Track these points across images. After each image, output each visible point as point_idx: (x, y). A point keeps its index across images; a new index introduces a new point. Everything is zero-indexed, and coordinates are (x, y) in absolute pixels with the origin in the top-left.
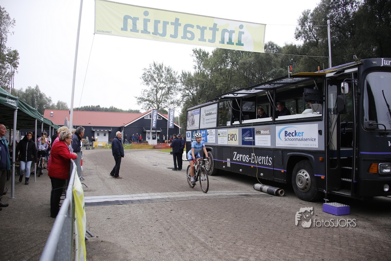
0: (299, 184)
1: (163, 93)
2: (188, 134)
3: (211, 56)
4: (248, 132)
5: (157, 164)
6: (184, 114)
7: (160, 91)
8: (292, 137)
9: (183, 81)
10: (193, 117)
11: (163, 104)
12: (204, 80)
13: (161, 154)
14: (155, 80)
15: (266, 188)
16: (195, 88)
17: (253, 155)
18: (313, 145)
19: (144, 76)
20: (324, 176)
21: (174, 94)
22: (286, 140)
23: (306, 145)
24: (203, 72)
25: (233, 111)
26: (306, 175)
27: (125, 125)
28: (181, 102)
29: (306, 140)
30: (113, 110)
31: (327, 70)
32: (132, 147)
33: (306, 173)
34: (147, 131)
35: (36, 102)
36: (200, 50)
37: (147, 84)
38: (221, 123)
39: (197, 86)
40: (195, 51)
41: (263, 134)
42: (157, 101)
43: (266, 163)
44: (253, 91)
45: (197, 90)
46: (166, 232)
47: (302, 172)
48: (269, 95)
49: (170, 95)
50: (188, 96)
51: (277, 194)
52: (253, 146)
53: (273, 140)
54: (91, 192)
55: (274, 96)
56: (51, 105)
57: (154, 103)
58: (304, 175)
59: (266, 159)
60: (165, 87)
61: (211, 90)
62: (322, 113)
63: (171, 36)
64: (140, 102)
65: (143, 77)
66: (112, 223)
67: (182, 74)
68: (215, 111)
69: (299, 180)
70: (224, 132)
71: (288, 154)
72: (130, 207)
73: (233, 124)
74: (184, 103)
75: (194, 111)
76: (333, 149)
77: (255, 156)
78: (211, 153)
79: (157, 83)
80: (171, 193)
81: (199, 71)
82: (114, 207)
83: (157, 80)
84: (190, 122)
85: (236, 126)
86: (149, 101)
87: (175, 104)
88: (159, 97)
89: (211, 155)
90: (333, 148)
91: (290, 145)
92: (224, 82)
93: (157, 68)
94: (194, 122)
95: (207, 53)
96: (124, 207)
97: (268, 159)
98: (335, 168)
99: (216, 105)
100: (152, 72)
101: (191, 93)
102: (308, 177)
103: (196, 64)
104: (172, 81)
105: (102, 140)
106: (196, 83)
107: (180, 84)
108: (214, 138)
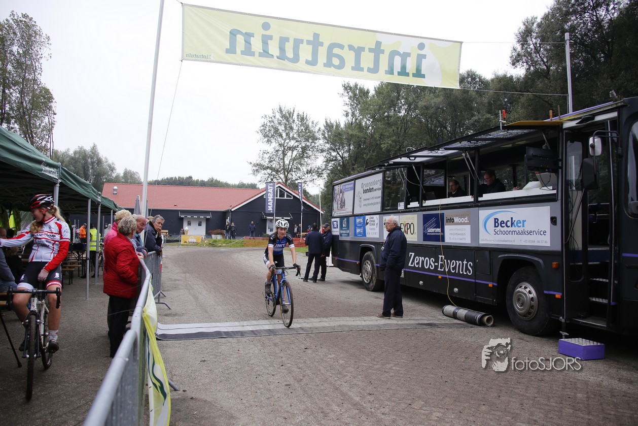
0: (518, 306)
1: (294, 156)
2: (334, 223)
3: (373, 96)
4: (434, 219)
6: (328, 191)
7: (289, 153)
8: (505, 229)
9: (326, 136)
10: (343, 195)
11: (293, 173)
12: (361, 134)
14: (281, 136)
15: (462, 312)
16: (346, 147)
17: (442, 257)
18: (542, 241)
19: (262, 128)
20: (561, 294)
21: (313, 157)
22: (496, 233)
23: (529, 241)
24: (360, 121)
25: (408, 185)
26: (530, 292)
27: (232, 208)
28: (324, 171)
29: (530, 233)
30: (213, 184)
31: (565, 117)
32: (244, 244)
33: (530, 288)
34: (268, 218)
35: (91, 171)
36: (356, 85)
37: (268, 141)
38: (389, 205)
39: (350, 145)
40: (347, 88)
41: (458, 224)
42: (284, 169)
43: (462, 271)
44: (441, 152)
45: (349, 150)
46: (296, 384)
47: (523, 287)
48: (468, 159)
49: (306, 159)
50: (335, 160)
51: (481, 323)
52: (441, 243)
53: (475, 233)
54: (177, 317)
55: (476, 159)
56: (114, 175)
57: (279, 173)
58: (527, 291)
59: (463, 264)
60: (298, 145)
61: (373, 151)
62: (556, 188)
63: (307, 62)
64: (257, 170)
65: (261, 131)
66: (209, 368)
67: (325, 125)
68: (379, 185)
69: (519, 300)
71: (499, 256)
72: (239, 342)
73: (409, 206)
74: (329, 172)
75: (345, 185)
76: (576, 249)
77: (445, 260)
78: (372, 255)
79: (285, 140)
80: (306, 320)
81: (354, 120)
82: (213, 342)
83: (284, 135)
84: (338, 204)
85: (413, 210)
86: (271, 170)
87: (314, 174)
88: (287, 162)
89: (373, 257)
90: (576, 247)
91: (503, 241)
92: (394, 138)
93: (283, 116)
94: (344, 203)
95: (366, 90)
96: (229, 342)
97: (467, 265)
98: (580, 281)
99: (379, 177)
100: (276, 122)
101: (340, 156)
102: (534, 294)
103: (348, 109)
104: (309, 137)
105: (194, 232)
106: (349, 140)
107: (321, 142)
108: (377, 230)
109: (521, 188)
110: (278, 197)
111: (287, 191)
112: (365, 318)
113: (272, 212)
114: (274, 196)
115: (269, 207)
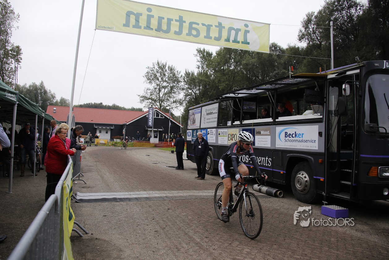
0: (298, 186)
1: (165, 92)
2: (189, 133)
3: (215, 57)
5: (158, 162)
6: (186, 114)
7: (163, 90)
8: (292, 138)
9: (186, 80)
10: (194, 116)
11: (165, 103)
12: (207, 80)
13: (162, 153)
14: (158, 79)
15: (264, 189)
16: (198, 87)
18: (313, 147)
19: (147, 74)
20: (324, 178)
21: (177, 93)
23: (306, 146)
24: (206, 72)
25: (234, 111)
26: (305, 177)
27: (127, 123)
28: (184, 102)
29: (306, 141)
30: (115, 108)
31: (329, 72)
32: (133, 145)
33: (305, 175)
34: (149, 129)
35: (40, 98)
36: (204, 50)
37: (150, 82)
38: (222, 123)
39: (200, 86)
40: (199, 51)
41: (263, 135)
42: (159, 100)
43: (265, 164)
44: (254, 91)
45: (199, 89)
46: (161, 231)
48: (270, 96)
49: (173, 94)
50: (191, 95)
51: (276, 196)
53: (273, 141)
54: (90, 189)
55: (275, 96)
56: (55, 101)
57: (156, 102)
58: (303, 176)
59: (266, 159)
60: (168, 86)
61: (214, 90)
62: (322, 114)
64: (143, 100)
65: (146, 76)
66: (108, 221)
67: (185, 73)
68: (216, 111)
69: (299, 182)
70: (224, 132)
71: (288, 155)
72: (127, 204)
73: (234, 124)
74: (187, 102)
75: (195, 110)
76: (333, 152)
78: (211, 153)
79: (160, 82)
80: (169, 192)
81: (203, 71)
82: (111, 204)
83: (160, 79)
84: (191, 121)
85: (236, 126)
86: (152, 100)
87: (177, 103)
88: (161, 95)
89: (212, 154)
90: (333, 150)
91: (290, 146)
92: (227, 82)
93: (160, 67)
94: (195, 121)
95: (211, 53)
96: (121, 205)
97: (268, 160)
98: (335, 171)
99: (217, 105)
100: (155, 71)
101: (194, 93)
102: (307, 178)
103: (199, 64)
104: (175, 81)
105: (104, 137)
106: (199, 83)
107: (182, 83)
108: (214, 138)
109: (302, 114)
110: (155, 117)
111: (161, 113)
112: (206, 191)
113: (151, 126)
114: (153, 116)
115: (149, 123)
